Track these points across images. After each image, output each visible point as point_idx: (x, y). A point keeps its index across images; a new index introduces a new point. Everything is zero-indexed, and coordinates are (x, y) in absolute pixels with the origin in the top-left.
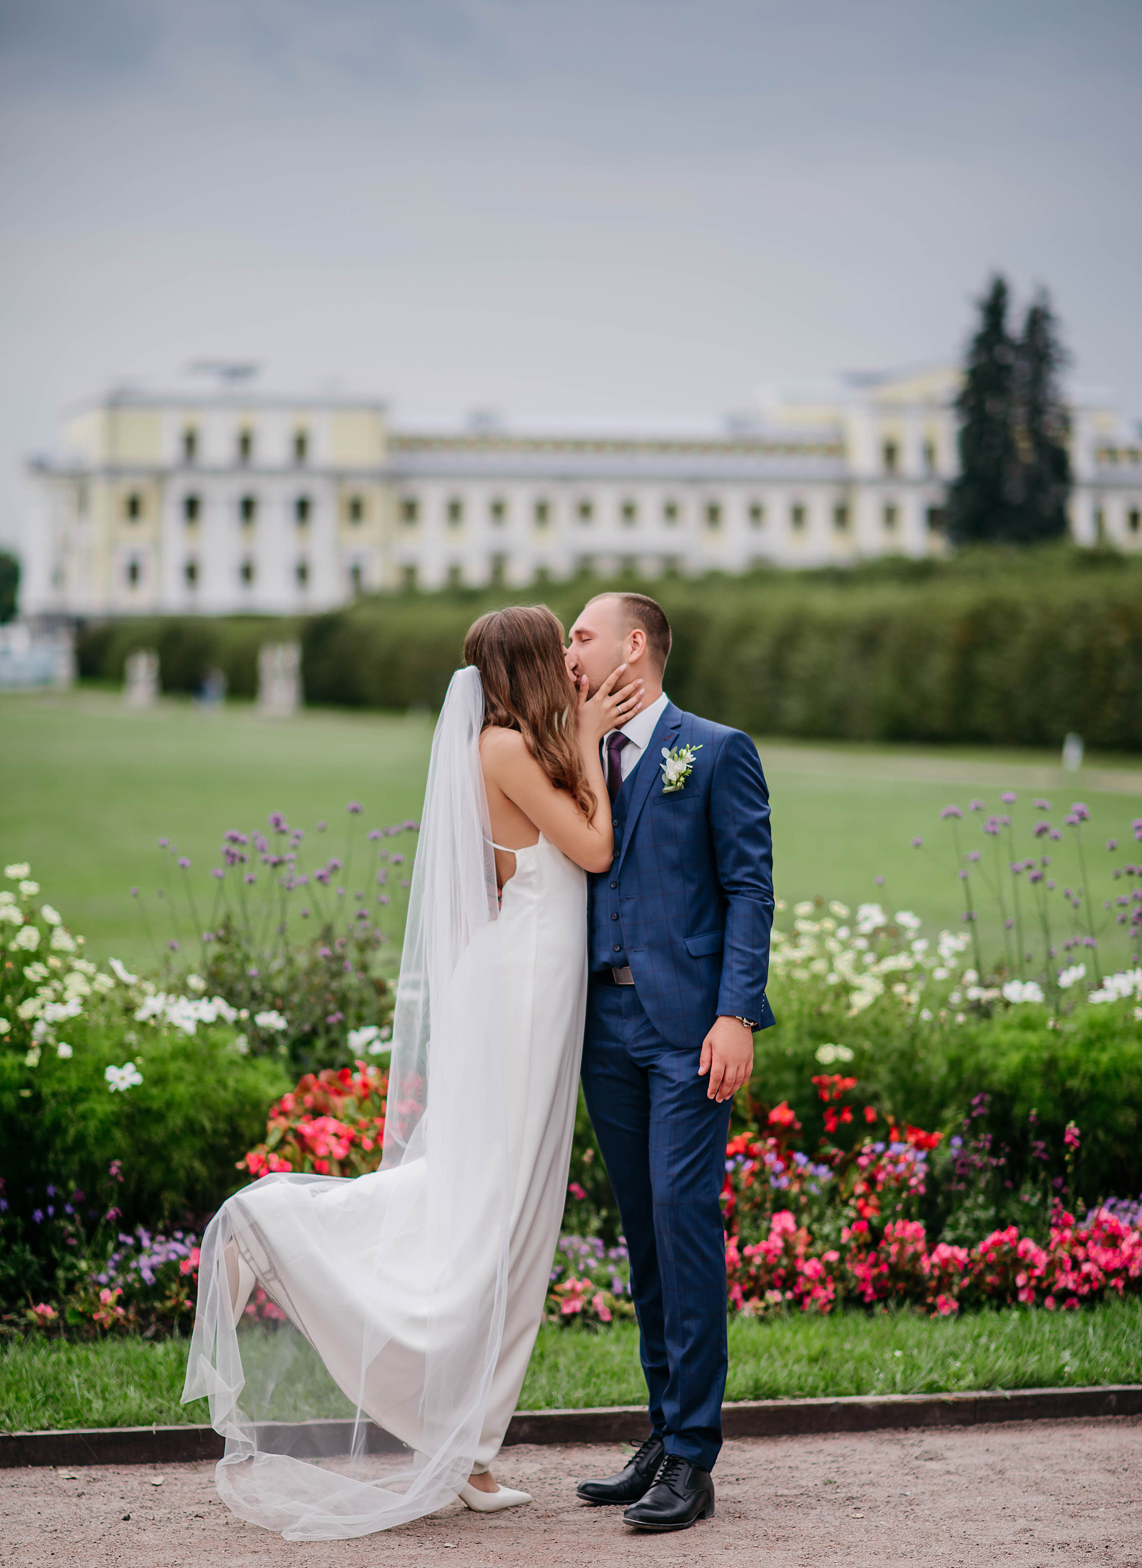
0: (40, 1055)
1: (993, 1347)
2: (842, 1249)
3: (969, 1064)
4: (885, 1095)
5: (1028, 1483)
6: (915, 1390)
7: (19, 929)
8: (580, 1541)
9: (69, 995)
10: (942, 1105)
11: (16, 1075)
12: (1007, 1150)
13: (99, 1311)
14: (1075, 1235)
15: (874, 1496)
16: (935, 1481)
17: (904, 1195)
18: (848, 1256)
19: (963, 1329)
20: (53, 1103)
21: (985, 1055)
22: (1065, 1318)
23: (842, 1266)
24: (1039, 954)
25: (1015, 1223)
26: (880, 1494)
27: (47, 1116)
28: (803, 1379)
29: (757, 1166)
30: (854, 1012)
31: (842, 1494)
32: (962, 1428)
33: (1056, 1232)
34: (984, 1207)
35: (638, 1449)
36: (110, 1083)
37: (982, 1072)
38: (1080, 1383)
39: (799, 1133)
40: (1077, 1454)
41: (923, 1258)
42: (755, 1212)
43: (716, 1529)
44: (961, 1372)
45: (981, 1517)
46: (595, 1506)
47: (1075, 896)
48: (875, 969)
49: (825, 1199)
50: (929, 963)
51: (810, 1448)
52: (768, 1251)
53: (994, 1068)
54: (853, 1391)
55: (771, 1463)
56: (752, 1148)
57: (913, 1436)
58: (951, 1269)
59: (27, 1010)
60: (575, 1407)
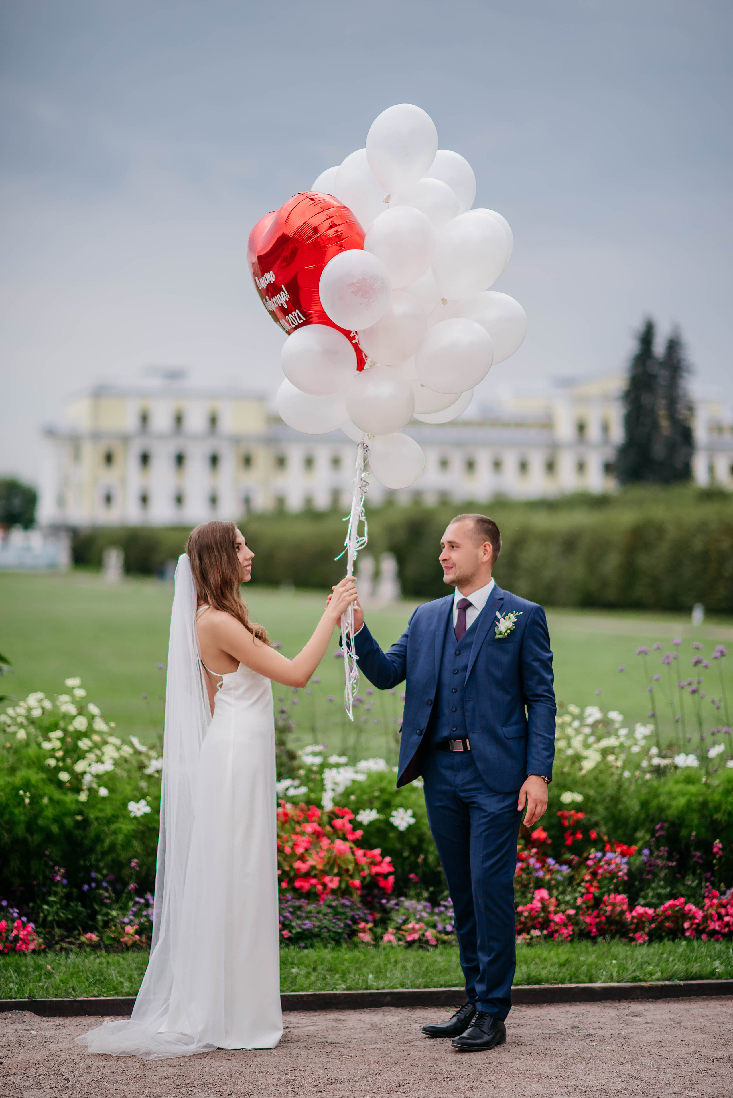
0: (88, 794)
1: (671, 959)
2: (577, 908)
3: (654, 804)
4: (602, 823)
5: (695, 1028)
6: (625, 980)
7: (74, 717)
8: (425, 1055)
9: (106, 758)
10: (635, 830)
11: (73, 807)
12: (677, 857)
13: (124, 937)
14: (720, 902)
15: (602, 1034)
16: (639, 1027)
17: (615, 881)
18: (581, 912)
19: (652, 950)
20: (96, 824)
21: (663, 799)
22: (714, 945)
23: (577, 918)
24: (696, 738)
25: (682, 896)
26: (606, 1033)
27: (92, 832)
28: (556, 974)
29: (525, 865)
30: (583, 772)
31: (583, 1033)
32: (654, 1000)
33: (708, 901)
34: (663, 887)
35: (458, 1009)
36: (131, 812)
37: (661, 809)
38: (726, 977)
39: (550, 845)
40: (724, 1014)
41: (627, 914)
42: (523, 889)
43: (507, 1050)
44: (653, 972)
45: (668, 1045)
46: (433, 1038)
47: (717, 702)
48: (596, 746)
49: (567, 883)
50: (628, 743)
51: (561, 1010)
52: (532, 909)
53: (669, 807)
54: (587, 981)
55: (538, 1017)
56: (522, 855)
57: (624, 1004)
58: (644, 919)
59: (80, 767)
60: (418, 988)
